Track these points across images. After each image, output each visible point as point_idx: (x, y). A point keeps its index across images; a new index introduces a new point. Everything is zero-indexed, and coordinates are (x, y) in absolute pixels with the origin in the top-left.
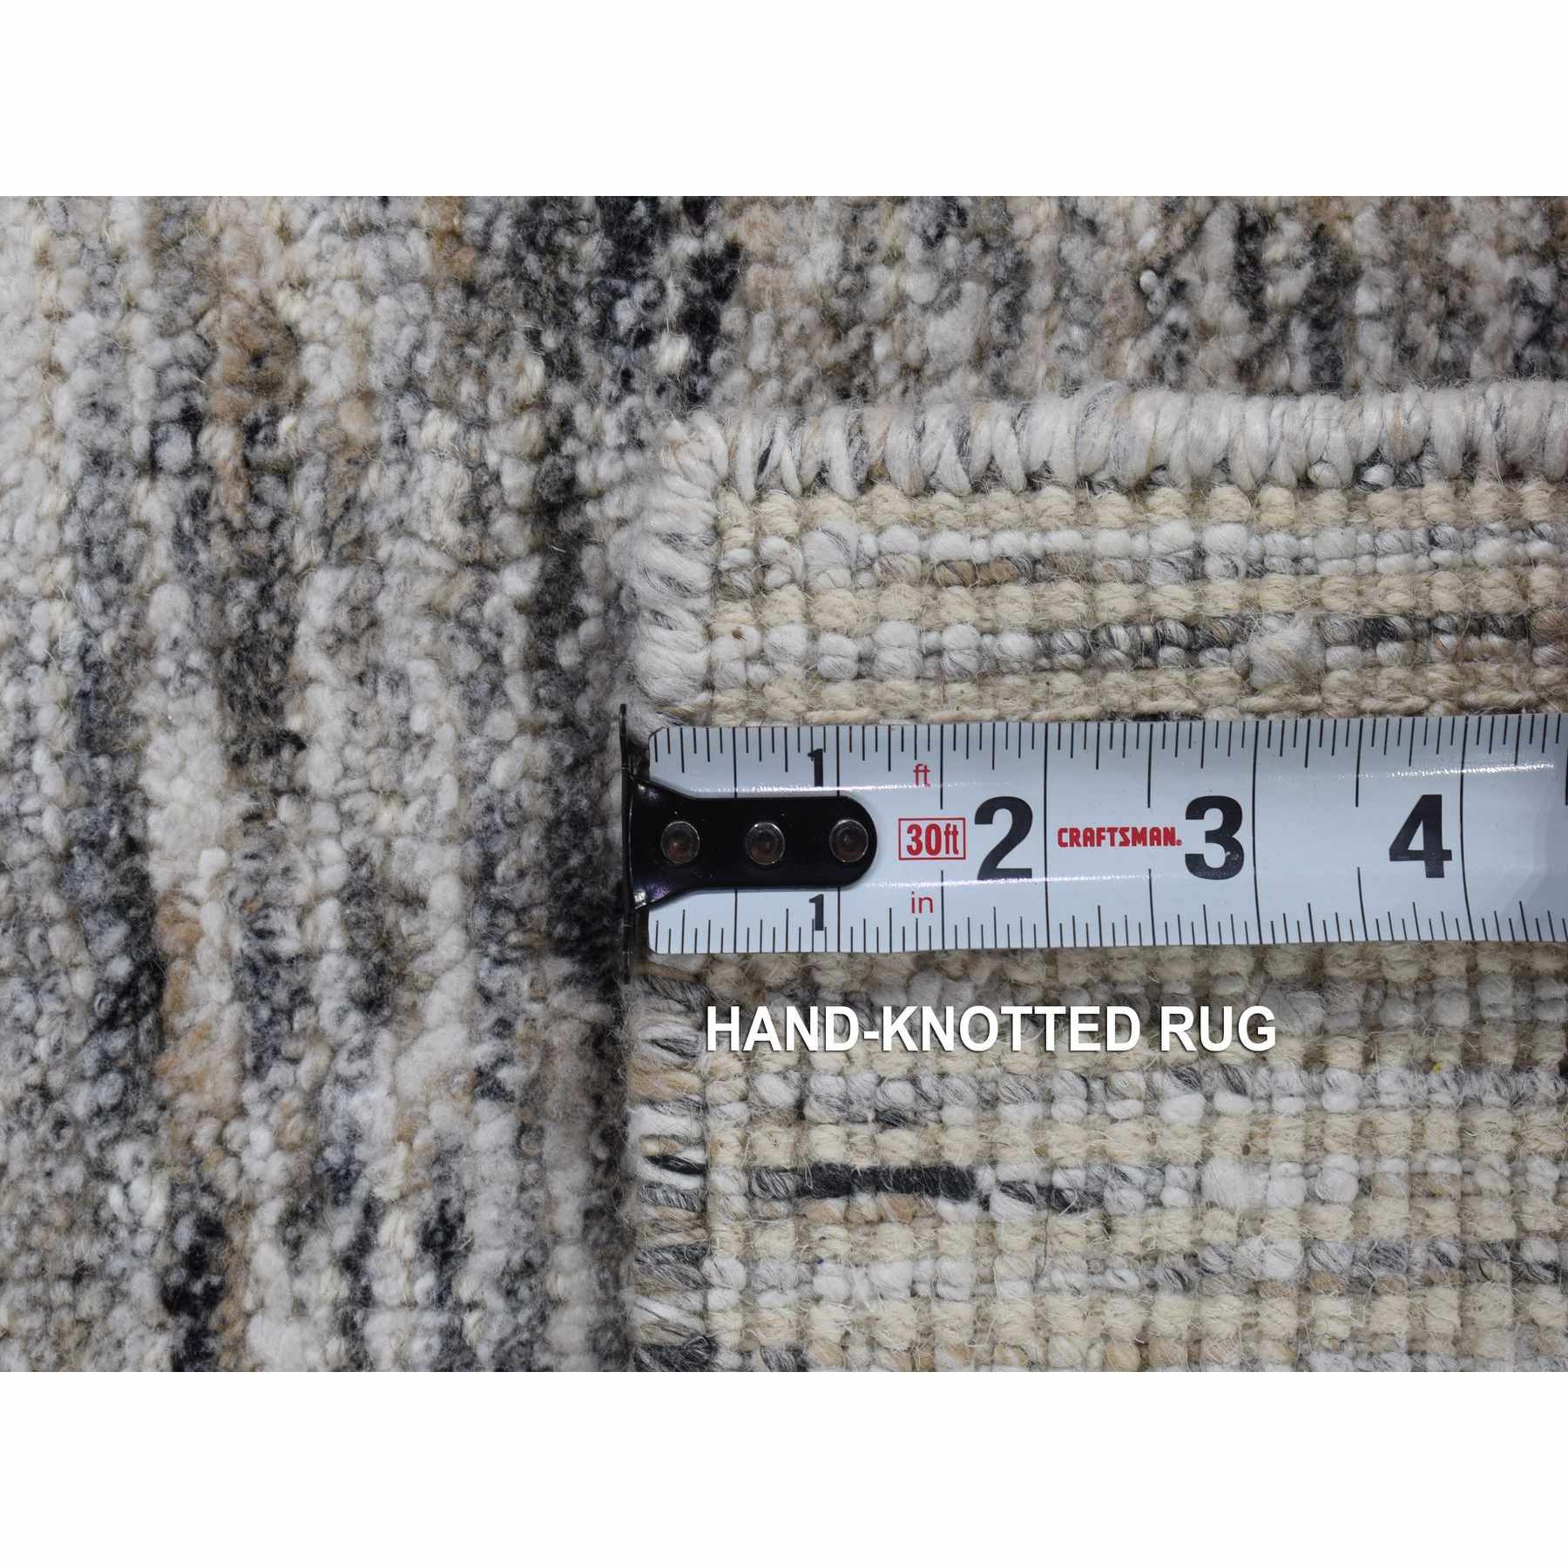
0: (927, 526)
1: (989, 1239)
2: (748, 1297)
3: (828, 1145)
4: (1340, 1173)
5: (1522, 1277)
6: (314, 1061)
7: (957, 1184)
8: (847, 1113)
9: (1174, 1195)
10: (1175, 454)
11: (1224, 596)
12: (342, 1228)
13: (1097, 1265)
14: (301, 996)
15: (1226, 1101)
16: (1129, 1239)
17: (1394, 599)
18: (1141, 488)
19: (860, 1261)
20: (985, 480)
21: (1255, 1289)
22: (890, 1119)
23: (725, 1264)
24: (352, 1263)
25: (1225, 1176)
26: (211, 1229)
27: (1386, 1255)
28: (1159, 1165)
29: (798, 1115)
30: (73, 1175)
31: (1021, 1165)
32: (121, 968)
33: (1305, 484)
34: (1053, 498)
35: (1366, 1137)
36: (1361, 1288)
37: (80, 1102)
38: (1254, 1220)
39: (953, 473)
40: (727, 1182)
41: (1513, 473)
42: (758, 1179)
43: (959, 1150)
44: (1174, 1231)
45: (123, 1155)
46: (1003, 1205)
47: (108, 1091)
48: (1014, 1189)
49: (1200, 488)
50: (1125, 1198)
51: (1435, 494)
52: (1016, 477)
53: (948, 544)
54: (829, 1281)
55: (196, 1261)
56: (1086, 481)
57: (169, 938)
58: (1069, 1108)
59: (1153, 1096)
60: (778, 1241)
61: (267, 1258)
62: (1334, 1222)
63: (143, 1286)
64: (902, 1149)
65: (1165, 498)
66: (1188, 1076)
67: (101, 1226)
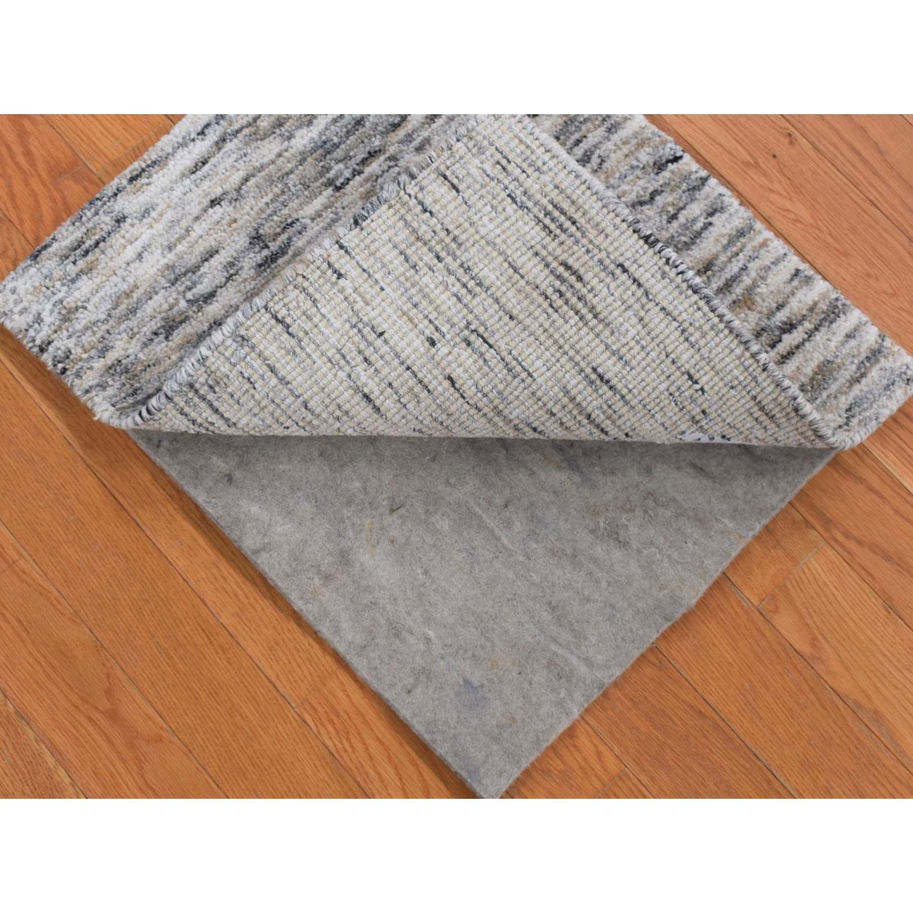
0: (521, 131)
1: (455, 199)
2: (424, 178)
3: (448, 173)
4: (498, 231)
5: (505, 260)
6: (405, 148)
7: (458, 191)
8: (453, 173)
9: (479, 215)
10: (553, 150)
11: (545, 168)
12: (392, 163)
13: (463, 213)
14: (411, 142)
15: (493, 212)
16: (470, 214)
17: (563, 186)
18: (547, 151)
19: (440, 186)
20: (531, 134)
21: (477, 232)
22: (457, 177)
23: (425, 172)
24: (390, 167)
25: (486, 219)
26: (380, 151)
27: (495, 244)
28: (480, 211)
29: (448, 168)
30: (372, 133)
31: (466, 196)
32: (396, 122)
33: (565, 168)
34: (537, 142)
35: (504, 232)
36: (488, 243)
37: (379, 128)
38: (484, 226)
39: (529, 130)
40: (434, 166)
41: (589, 188)
42: (437, 169)
43: (461, 188)
44: (475, 218)
45: (378, 137)
46: (460, 198)
47: (383, 130)
48: (463, 198)
49: (553, 157)
50: (473, 210)
51: (578, 182)
52: (535, 136)
53: (521, 135)
54: (434, 185)
55: (375, 152)
56: (542, 145)
57: (403, 124)
58: (477, 197)
59: (486, 205)
60: (433, 176)
61: (382, 158)
62: (492, 235)
63: (368, 149)
64: (455, 181)
65: (549, 154)
66: (492, 207)
67: (370, 140)
